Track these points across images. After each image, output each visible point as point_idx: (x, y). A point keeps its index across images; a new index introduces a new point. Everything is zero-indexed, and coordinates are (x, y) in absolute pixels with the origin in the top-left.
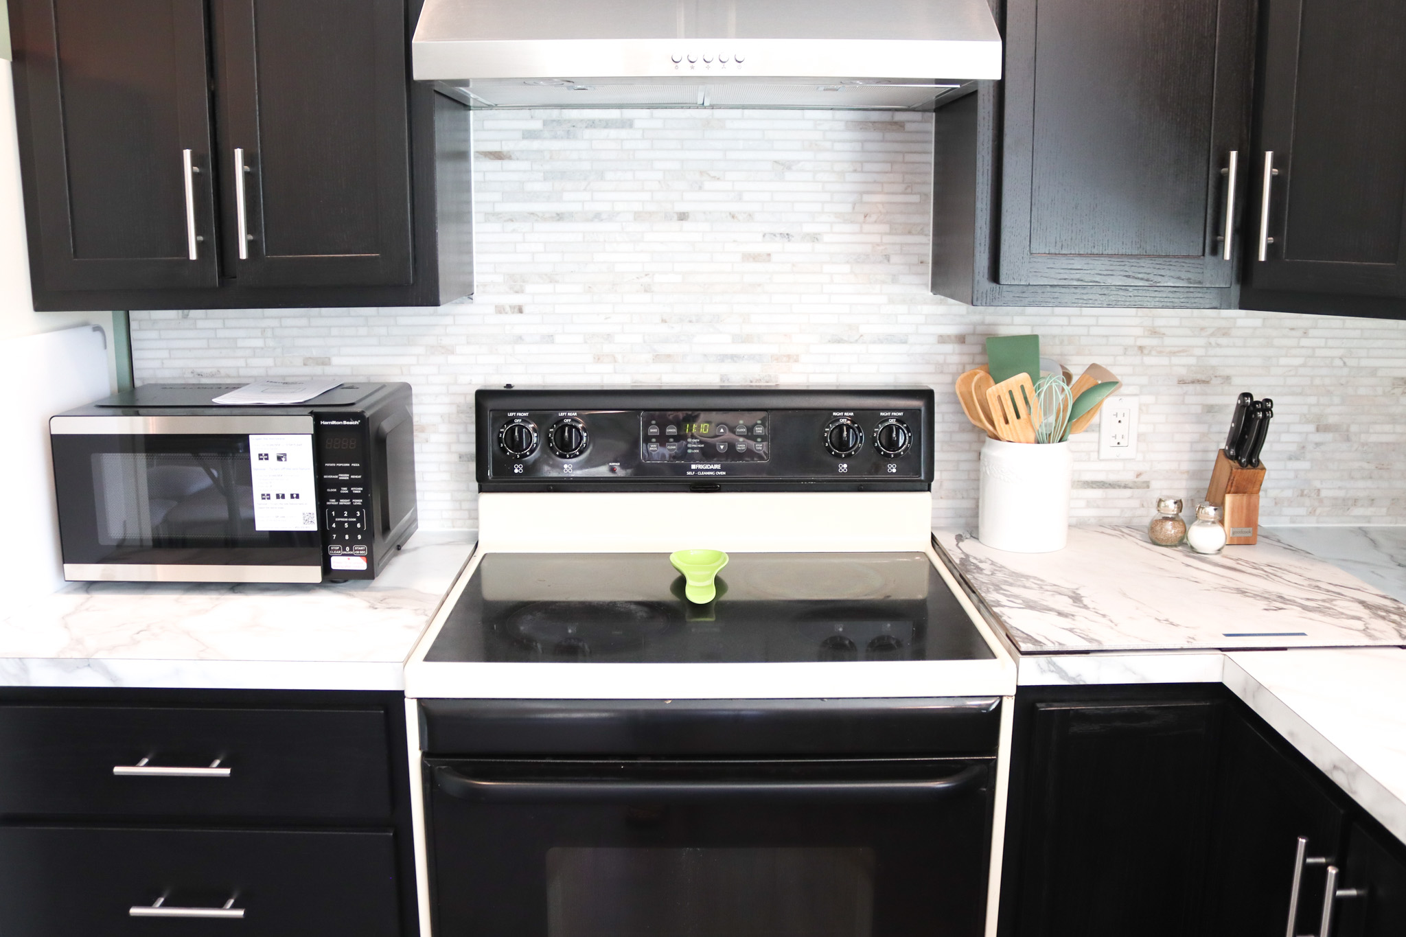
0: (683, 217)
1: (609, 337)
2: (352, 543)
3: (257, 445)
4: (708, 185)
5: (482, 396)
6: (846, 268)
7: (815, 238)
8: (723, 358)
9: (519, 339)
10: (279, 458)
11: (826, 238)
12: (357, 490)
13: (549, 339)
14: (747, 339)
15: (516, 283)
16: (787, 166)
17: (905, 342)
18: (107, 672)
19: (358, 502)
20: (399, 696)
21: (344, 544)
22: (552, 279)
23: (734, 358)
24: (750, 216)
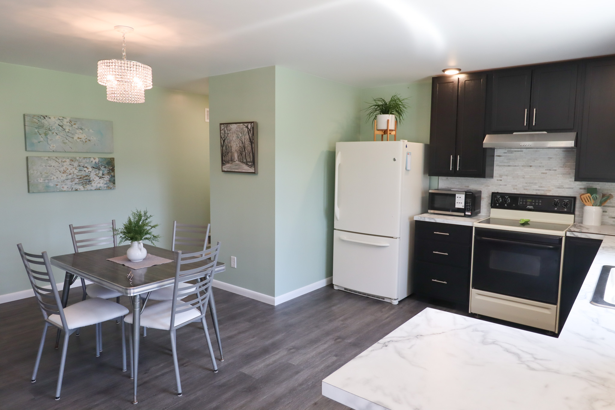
0: (531, 166)
1: (516, 185)
2: (469, 210)
3: (457, 195)
4: (536, 161)
5: (493, 193)
6: (561, 176)
7: (555, 170)
8: (537, 190)
9: (501, 185)
10: (460, 198)
11: (558, 170)
12: (471, 203)
13: (506, 185)
14: (541, 187)
15: (501, 176)
16: (551, 158)
17: (573, 189)
18: (435, 220)
19: (470, 205)
20: (472, 227)
21: (468, 211)
22: (507, 176)
23: (539, 190)
24: (543, 166)
